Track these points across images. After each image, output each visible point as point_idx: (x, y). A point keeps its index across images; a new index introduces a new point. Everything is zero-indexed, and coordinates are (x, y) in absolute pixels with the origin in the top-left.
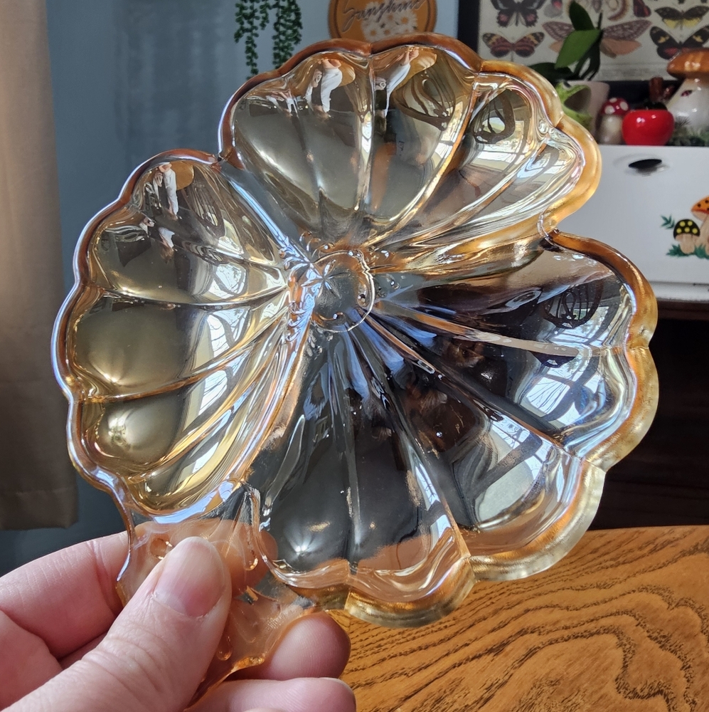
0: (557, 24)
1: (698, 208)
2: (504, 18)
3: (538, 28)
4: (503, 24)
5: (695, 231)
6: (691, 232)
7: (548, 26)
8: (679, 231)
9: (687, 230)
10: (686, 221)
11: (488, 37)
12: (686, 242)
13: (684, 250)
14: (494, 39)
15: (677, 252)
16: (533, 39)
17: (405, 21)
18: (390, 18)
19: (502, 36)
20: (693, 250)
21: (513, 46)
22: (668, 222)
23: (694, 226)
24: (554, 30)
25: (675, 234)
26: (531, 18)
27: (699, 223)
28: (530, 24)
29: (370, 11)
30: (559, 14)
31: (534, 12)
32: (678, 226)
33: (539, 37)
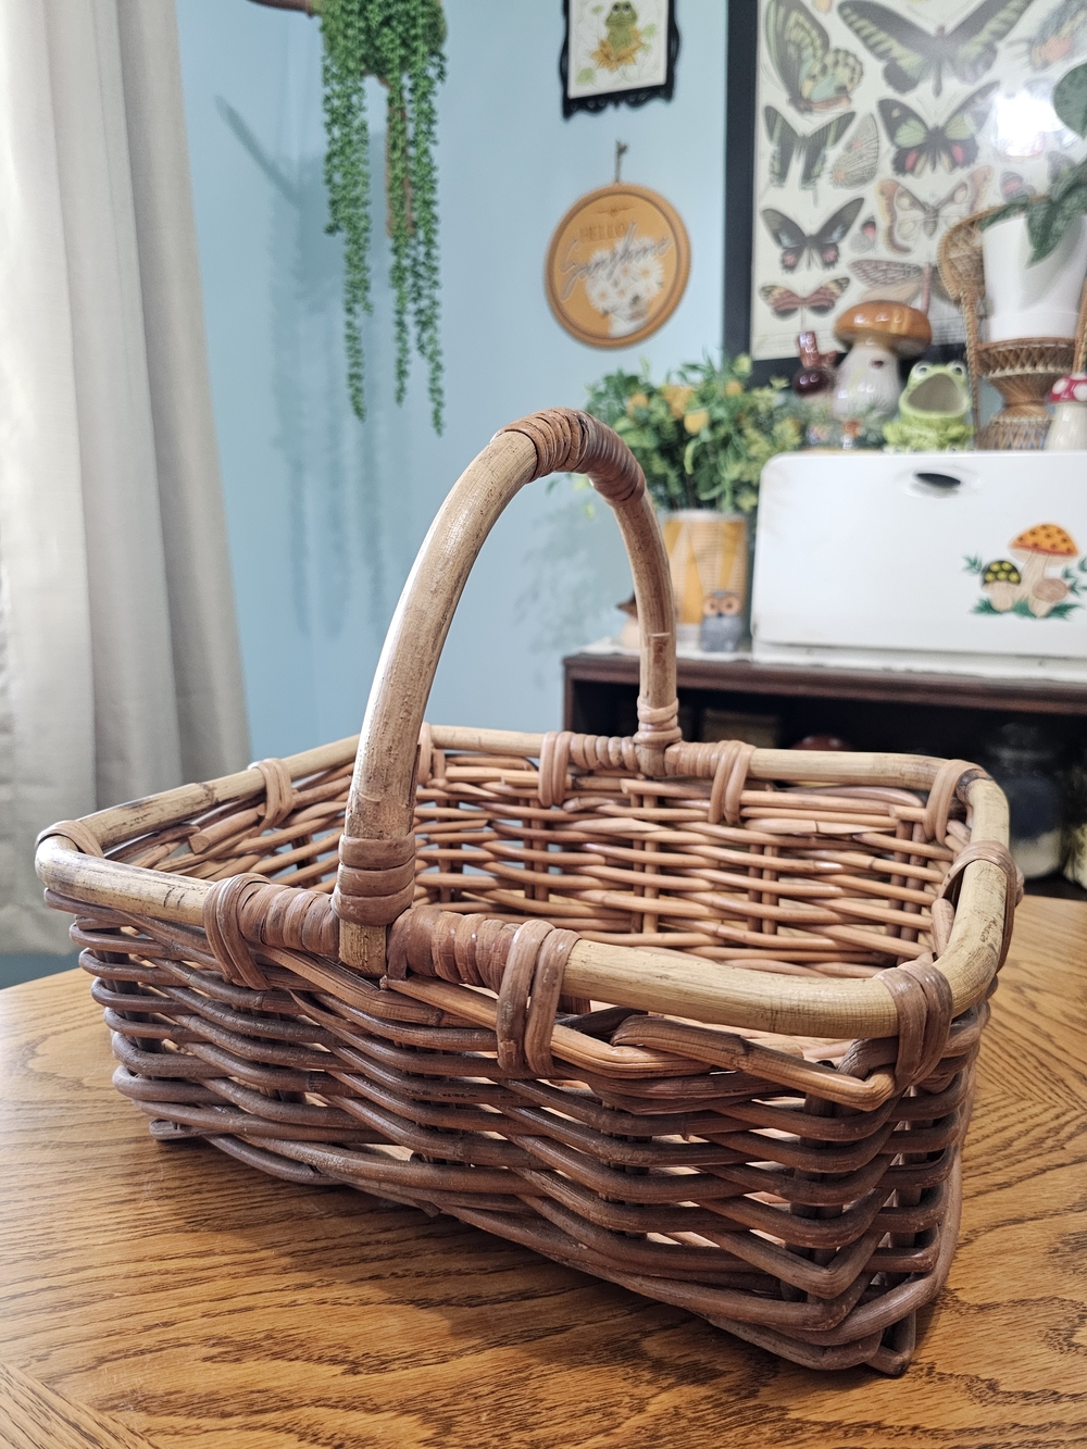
0: (869, 262)
1: (1021, 543)
2: (790, 259)
3: (841, 270)
4: (790, 267)
5: (1014, 577)
6: (1008, 580)
7: (857, 265)
8: (990, 577)
9: (1002, 575)
10: (1001, 563)
11: (768, 291)
12: (1001, 593)
13: (997, 604)
14: (776, 293)
15: (987, 608)
16: (834, 288)
17: (646, 273)
18: (625, 271)
19: (789, 288)
20: (1009, 605)
21: (804, 301)
22: (973, 564)
23: (1014, 570)
24: (864, 271)
25: (986, 582)
26: (830, 255)
27: (1020, 565)
28: (829, 264)
29: (597, 265)
30: (872, 245)
31: (835, 246)
32: (988, 570)
33: (843, 283)
